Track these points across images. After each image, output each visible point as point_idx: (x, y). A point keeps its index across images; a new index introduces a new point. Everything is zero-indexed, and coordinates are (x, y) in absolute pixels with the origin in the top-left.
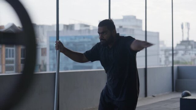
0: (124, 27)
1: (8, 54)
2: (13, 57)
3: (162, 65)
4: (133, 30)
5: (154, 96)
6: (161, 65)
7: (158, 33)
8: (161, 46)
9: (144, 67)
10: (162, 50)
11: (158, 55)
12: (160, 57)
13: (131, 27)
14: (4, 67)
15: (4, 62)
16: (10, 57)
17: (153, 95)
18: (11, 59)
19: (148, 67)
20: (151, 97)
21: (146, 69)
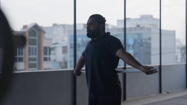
0: (141, 26)
1: (31, 53)
2: (35, 55)
3: (179, 63)
4: (150, 29)
5: (168, 93)
6: (177, 63)
7: (174, 32)
8: (177, 44)
9: (159, 65)
10: (178, 48)
11: (174, 53)
12: (176, 54)
13: (148, 26)
14: (27, 64)
15: (27, 60)
16: (33, 55)
17: (168, 91)
18: (34, 56)
19: (162, 64)
20: (165, 93)
21: (160, 67)
